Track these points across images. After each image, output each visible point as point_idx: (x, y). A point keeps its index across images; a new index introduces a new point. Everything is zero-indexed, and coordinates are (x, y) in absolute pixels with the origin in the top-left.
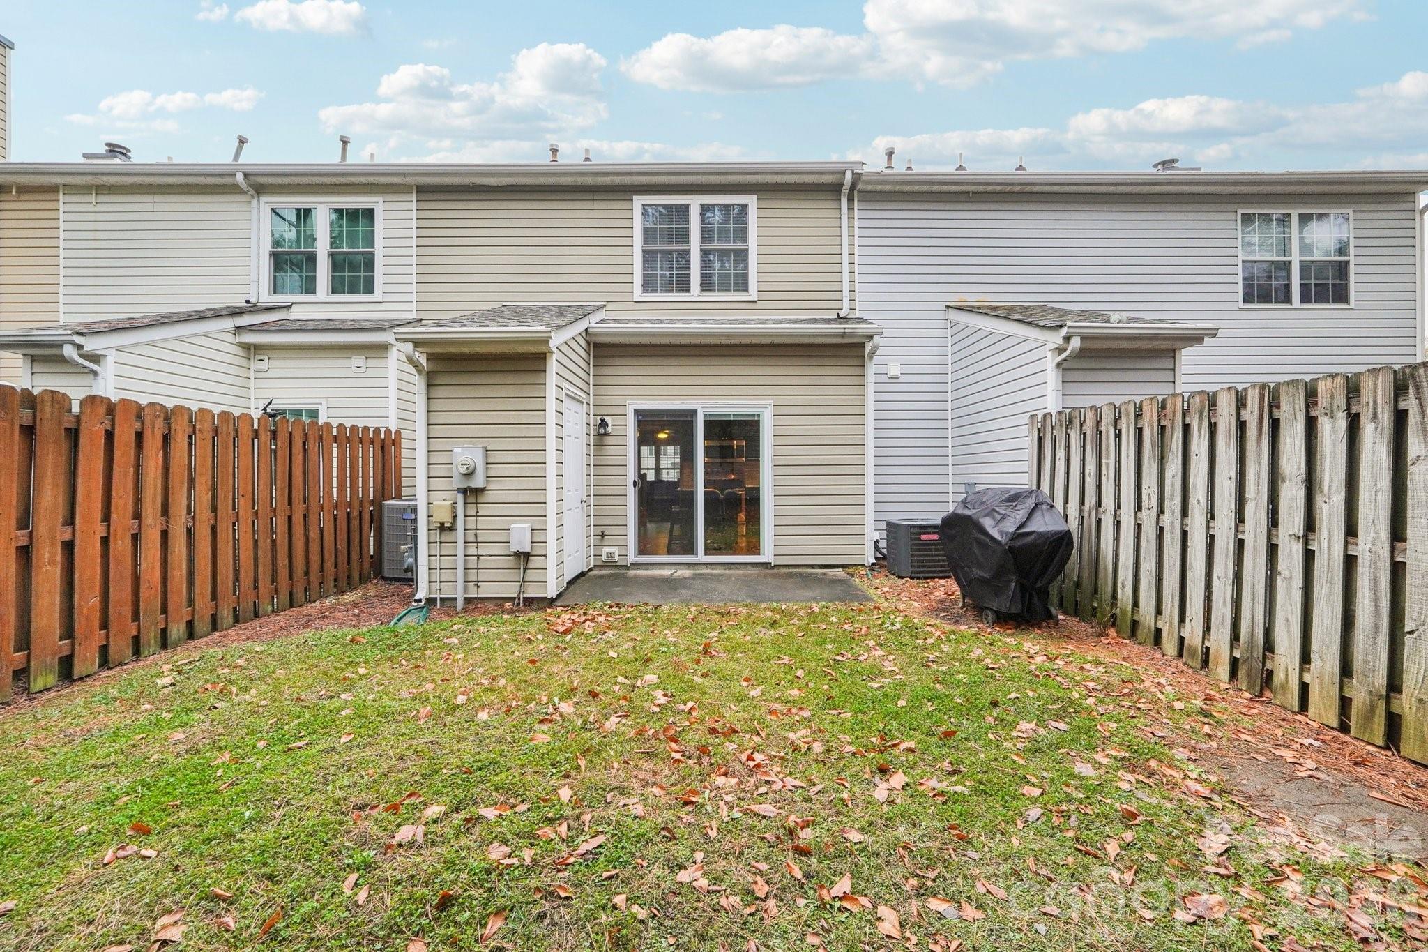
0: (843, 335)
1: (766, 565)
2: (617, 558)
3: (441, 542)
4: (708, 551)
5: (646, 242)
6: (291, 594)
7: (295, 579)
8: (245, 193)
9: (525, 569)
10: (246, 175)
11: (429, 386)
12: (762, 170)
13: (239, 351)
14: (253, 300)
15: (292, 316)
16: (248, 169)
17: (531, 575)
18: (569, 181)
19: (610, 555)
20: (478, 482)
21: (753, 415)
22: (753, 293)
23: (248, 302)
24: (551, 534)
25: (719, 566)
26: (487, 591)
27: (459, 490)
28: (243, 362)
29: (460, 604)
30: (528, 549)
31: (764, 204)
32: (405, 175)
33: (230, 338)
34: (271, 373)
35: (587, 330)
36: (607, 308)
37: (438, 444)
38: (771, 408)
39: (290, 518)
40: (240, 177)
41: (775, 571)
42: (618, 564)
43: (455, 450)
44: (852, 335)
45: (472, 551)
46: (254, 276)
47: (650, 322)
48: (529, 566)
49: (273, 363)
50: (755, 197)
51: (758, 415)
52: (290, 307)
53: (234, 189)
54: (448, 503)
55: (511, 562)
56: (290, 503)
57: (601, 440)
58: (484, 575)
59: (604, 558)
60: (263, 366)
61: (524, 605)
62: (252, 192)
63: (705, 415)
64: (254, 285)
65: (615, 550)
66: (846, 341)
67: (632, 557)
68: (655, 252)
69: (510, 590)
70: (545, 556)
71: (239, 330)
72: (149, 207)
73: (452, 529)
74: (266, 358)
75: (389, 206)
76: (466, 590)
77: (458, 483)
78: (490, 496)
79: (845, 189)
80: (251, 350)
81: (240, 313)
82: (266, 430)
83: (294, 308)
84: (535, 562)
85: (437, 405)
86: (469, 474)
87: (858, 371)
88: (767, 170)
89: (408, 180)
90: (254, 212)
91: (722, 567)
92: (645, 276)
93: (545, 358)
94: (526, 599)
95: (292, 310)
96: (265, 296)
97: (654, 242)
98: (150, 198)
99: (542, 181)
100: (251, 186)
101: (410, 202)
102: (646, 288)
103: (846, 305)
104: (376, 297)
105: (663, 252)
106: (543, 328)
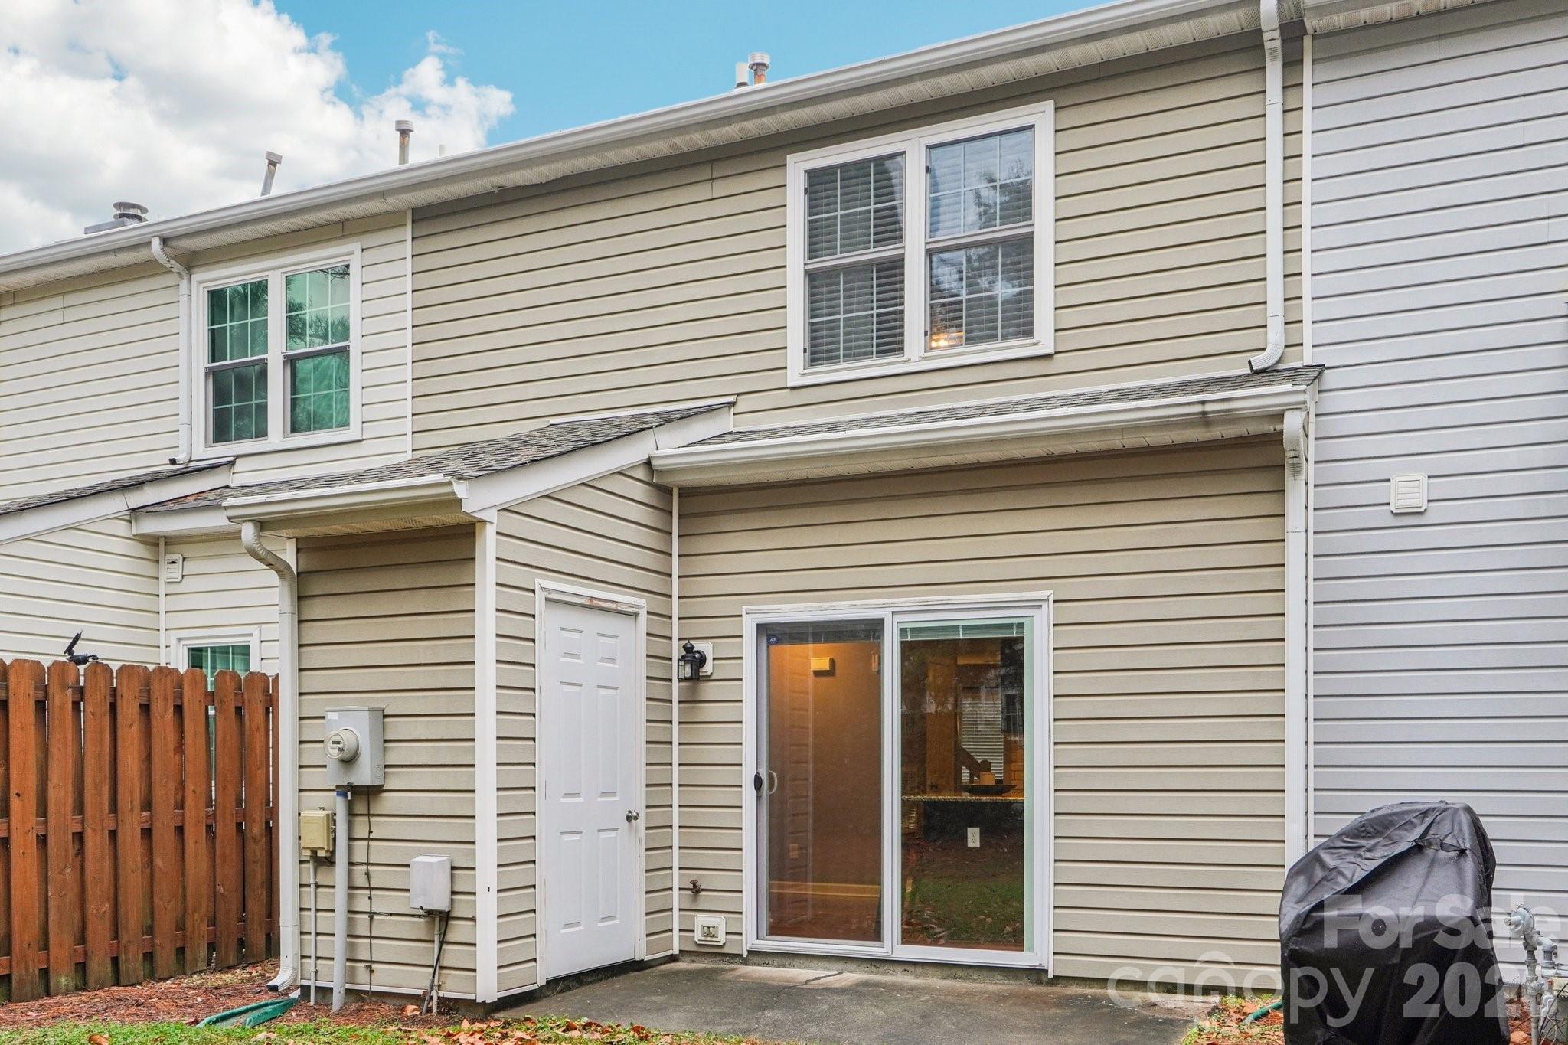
0: (1205, 420)
1: (1036, 975)
2: (721, 938)
3: (317, 886)
4: (911, 933)
5: (813, 251)
6: (115, 961)
7: (124, 937)
8: (169, 272)
9: (442, 942)
10: (165, 241)
11: (301, 598)
12: (1050, 39)
13: (140, 550)
14: (182, 457)
15: (236, 480)
16: (168, 230)
17: (453, 955)
18: (661, 148)
19: (709, 932)
20: (364, 775)
21: (1011, 626)
22: (1044, 339)
23: (173, 462)
24: (486, 877)
25: (930, 971)
26: (386, 980)
27: (341, 791)
28: (148, 568)
29: (337, 999)
30: (442, 905)
31: (1072, 117)
32: (383, 194)
33: (121, 528)
34: (189, 584)
35: (648, 463)
36: (738, 408)
37: (312, 705)
38: (1048, 609)
39: (113, 834)
40: (156, 244)
41: (1058, 989)
42: (726, 950)
43: (331, 716)
44: (1228, 418)
45: (362, 904)
46: (184, 417)
47: (804, 430)
48: (450, 937)
49: (191, 567)
50: (1050, 105)
51: (1021, 626)
52: (232, 464)
53: (148, 269)
54: (322, 814)
55: (418, 927)
56: (114, 807)
57: (694, 690)
58: (383, 950)
59: (698, 936)
60: (175, 572)
61: (440, 1013)
62: (177, 267)
63: (903, 631)
64: (184, 430)
65: (719, 921)
66: (1216, 433)
67: (750, 940)
68: (831, 273)
69: (416, 982)
70: (473, 919)
71: (136, 513)
72: (57, 317)
73: (329, 861)
74: (178, 557)
75: (372, 256)
76: (350, 976)
77: (332, 777)
78: (388, 802)
79: (1272, 40)
80: (159, 546)
81: (137, 484)
82: (64, 686)
83: (240, 465)
84: (458, 931)
85: (314, 632)
86: (349, 761)
88: (1061, 37)
89: (392, 203)
90: (184, 299)
91: (937, 972)
92: (814, 329)
93: (473, 534)
94: (443, 1002)
95: (238, 467)
96: (204, 451)
97: (831, 250)
98: (57, 302)
99: (614, 157)
100: (175, 258)
101: (402, 244)
102: (818, 353)
103: (1275, 336)
104: (353, 432)
105: (849, 270)
106: (439, 477)
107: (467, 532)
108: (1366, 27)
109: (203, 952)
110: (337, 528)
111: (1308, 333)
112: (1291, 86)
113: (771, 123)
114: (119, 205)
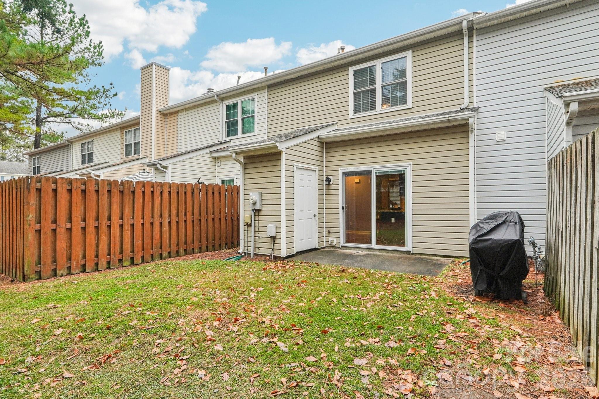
0: (449, 121)
1: (408, 252)
2: (335, 243)
3: (248, 231)
4: (379, 242)
5: (355, 88)
6: (207, 247)
7: (209, 242)
8: (218, 102)
9: (274, 243)
10: (217, 96)
11: (245, 169)
12: (411, 36)
13: (212, 160)
14: (220, 140)
15: (231, 145)
16: (218, 93)
17: (276, 246)
18: (321, 68)
19: (332, 242)
20: (257, 207)
21: (402, 171)
22: (409, 104)
23: (219, 141)
24: (283, 229)
25: (383, 251)
26: (262, 251)
27: (253, 210)
28: (213, 164)
29: (252, 255)
30: (274, 235)
31: (416, 54)
32: (262, 83)
33: (208, 155)
34: (222, 167)
35: (318, 137)
36: (338, 124)
37: (247, 192)
38: (410, 167)
39: (207, 220)
40: (216, 96)
41: (414, 256)
42: (336, 246)
43: (250, 194)
44: (455, 120)
45: (257, 235)
46: (221, 132)
47: (353, 128)
48: (276, 242)
49: (222, 163)
50: (411, 51)
51: (404, 171)
52: (230, 141)
53: (214, 101)
54: (249, 215)
55: (269, 240)
56: (207, 214)
57: (329, 187)
58: (261, 245)
59: (330, 243)
60: (219, 164)
61: (274, 259)
62: (220, 101)
63: (376, 173)
64: (221, 135)
65: (334, 239)
66: (451, 124)
67: (341, 244)
68: (360, 93)
69: (268, 252)
70: (280, 238)
71: (211, 152)
72: (196, 113)
73: (250, 225)
74: (220, 161)
75: (259, 96)
76: (255, 250)
77: (251, 207)
78: (263, 213)
79: (465, 32)
80: (216, 159)
81: (211, 146)
82: (197, 189)
83: (232, 141)
84: (277, 241)
85: (247, 176)
86: (254, 204)
87: (464, 140)
88: (413, 36)
89: (264, 84)
90: (221, 107)
91: (385, 251)
92: (355, 105)
93: (280, 154)
94: (274, 256)
95: (232, 142)
96: (225, 139)
97: (359, 88)
98: (196, 109)
99: (310, 71)
100: (219, 99)
101: (265, 93)
102: (356, 111)
103: (466, 101)
104: (255, 133)
105: (363, 92)
106: (273, 142)
107: (279, 153)
108: (490, 26)
109: (224, 245)
110: (252, 154)
111: (475, 99)
112: (470, 42)
113: (346, 61)
114: (208, 89)
